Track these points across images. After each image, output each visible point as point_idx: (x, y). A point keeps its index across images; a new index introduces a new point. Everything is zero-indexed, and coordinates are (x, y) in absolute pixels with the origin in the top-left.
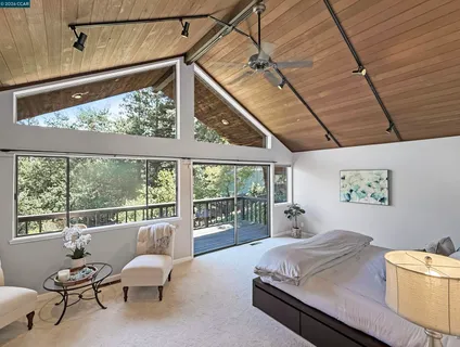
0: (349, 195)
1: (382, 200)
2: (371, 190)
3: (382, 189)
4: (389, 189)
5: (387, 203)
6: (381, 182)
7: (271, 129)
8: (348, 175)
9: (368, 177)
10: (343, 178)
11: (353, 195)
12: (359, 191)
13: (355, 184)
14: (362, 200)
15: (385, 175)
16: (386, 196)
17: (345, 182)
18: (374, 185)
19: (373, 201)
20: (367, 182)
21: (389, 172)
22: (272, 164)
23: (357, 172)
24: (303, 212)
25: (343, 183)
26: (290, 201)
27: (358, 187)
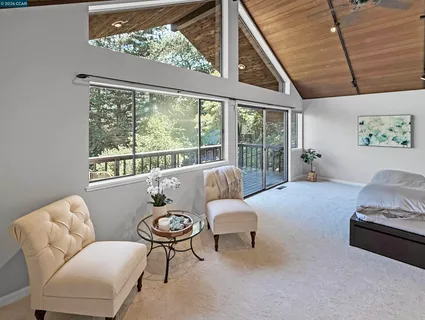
0: (368, 140)
1: (405, 143)
2: (393, 134)
3: (404, 133)
4: (412, 132)
5: (409, 145)
6: (403, 127)
7: (291, 75)
8: (367, 120)
9: (389, 122)
10: (362, 123)
11: (372, 139)
12: (380, 135)
13: (376, 128)
14: (383, 144)
15: (408, 119)
16: (409, 139)
17: (363, 127)
18: (397, 129)
19: (394, 144)
20: (388, 127)
21: (412, 117)
22: (290, 110)
23: (377, 117)
24: (319, 156)
25: (361, 128)
26: (300, 147)
27: (378, 132)
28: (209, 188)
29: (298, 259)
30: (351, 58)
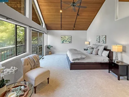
1: (70, 42)
2: (68, 40)
4: (71, 40)
8: (63, 37)
9: (67, 37)
11: (64, 41)
14: (66, 43)
15: (70, 37)
19: (68, 42)
22: (44, 33)
23: (65, 36)
24: (52, 47)
25: (62, 39)
26: (46, 45)
27: (65, 40)
28: (26, 66)
29: (63, 80)
30: (62, 20)
